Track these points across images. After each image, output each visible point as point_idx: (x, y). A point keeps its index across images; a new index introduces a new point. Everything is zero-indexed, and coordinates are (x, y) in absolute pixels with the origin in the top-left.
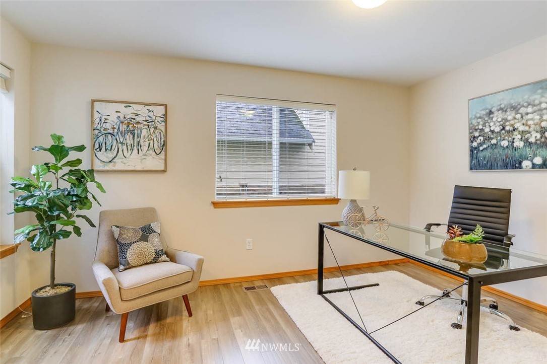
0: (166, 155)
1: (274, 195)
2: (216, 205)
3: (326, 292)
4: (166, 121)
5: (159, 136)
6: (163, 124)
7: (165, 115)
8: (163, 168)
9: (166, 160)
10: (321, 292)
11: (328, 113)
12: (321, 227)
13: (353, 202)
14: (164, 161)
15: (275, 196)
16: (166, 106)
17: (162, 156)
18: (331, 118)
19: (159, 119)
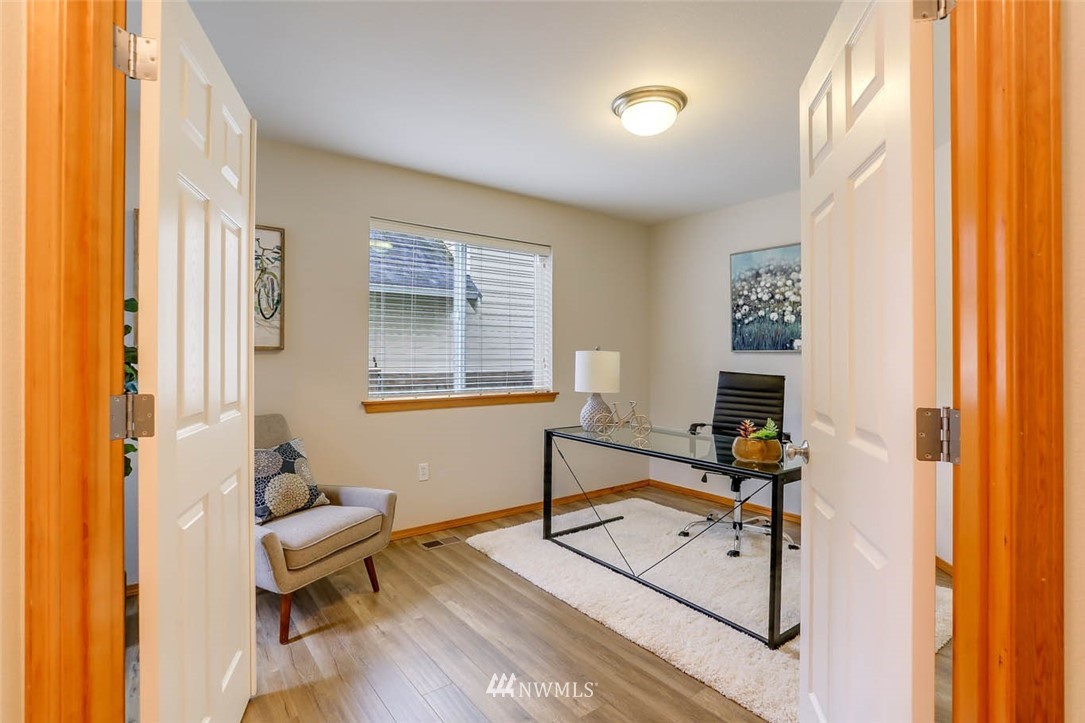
0: (282, 320)
1: (457, 388)
2: (369, 407)
3: (557, 535)
4: (282, 259)
5: (269, 286)
6: (277, 263)
7: (281, 248)
8: (275, 343)
9: (282, 329)
10: (548, 535)
11: (538, 258)
12: (549, 435)
13: (596, 396)
14: (278, 331)
15: (459, 389)
16: (282, 232)
17: (276, 322)
18: (544, 266)
19: (271, 255)
